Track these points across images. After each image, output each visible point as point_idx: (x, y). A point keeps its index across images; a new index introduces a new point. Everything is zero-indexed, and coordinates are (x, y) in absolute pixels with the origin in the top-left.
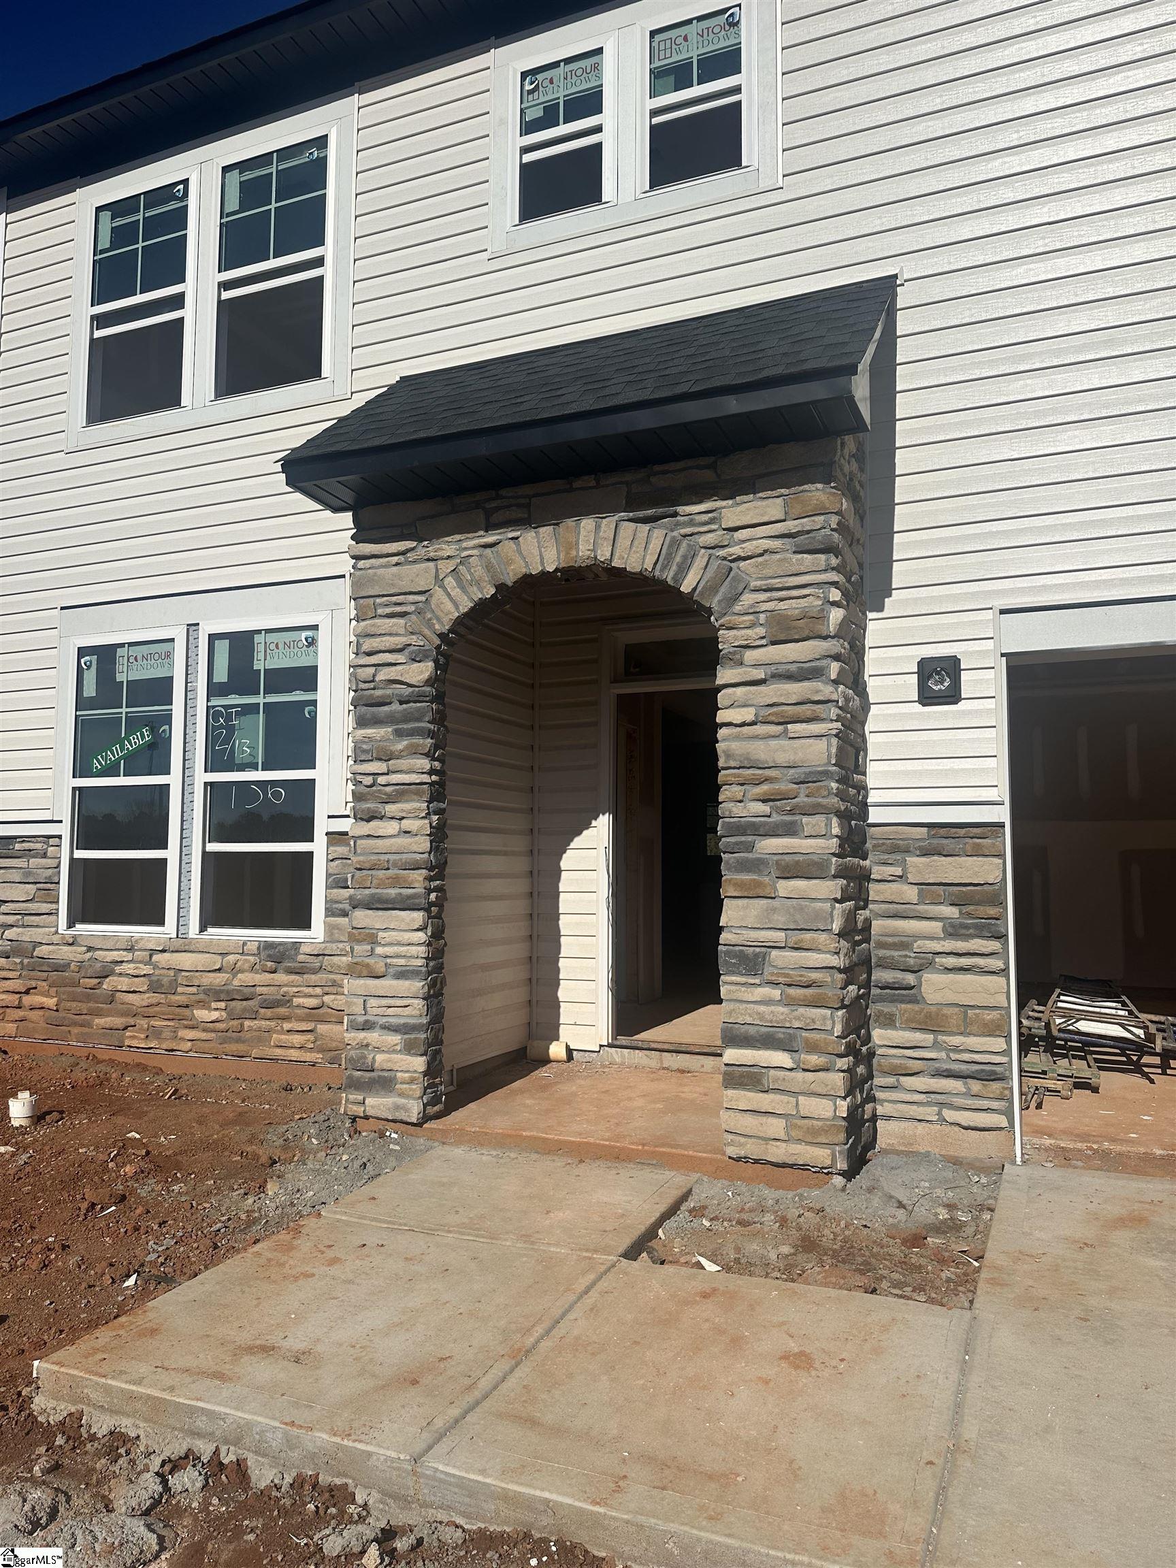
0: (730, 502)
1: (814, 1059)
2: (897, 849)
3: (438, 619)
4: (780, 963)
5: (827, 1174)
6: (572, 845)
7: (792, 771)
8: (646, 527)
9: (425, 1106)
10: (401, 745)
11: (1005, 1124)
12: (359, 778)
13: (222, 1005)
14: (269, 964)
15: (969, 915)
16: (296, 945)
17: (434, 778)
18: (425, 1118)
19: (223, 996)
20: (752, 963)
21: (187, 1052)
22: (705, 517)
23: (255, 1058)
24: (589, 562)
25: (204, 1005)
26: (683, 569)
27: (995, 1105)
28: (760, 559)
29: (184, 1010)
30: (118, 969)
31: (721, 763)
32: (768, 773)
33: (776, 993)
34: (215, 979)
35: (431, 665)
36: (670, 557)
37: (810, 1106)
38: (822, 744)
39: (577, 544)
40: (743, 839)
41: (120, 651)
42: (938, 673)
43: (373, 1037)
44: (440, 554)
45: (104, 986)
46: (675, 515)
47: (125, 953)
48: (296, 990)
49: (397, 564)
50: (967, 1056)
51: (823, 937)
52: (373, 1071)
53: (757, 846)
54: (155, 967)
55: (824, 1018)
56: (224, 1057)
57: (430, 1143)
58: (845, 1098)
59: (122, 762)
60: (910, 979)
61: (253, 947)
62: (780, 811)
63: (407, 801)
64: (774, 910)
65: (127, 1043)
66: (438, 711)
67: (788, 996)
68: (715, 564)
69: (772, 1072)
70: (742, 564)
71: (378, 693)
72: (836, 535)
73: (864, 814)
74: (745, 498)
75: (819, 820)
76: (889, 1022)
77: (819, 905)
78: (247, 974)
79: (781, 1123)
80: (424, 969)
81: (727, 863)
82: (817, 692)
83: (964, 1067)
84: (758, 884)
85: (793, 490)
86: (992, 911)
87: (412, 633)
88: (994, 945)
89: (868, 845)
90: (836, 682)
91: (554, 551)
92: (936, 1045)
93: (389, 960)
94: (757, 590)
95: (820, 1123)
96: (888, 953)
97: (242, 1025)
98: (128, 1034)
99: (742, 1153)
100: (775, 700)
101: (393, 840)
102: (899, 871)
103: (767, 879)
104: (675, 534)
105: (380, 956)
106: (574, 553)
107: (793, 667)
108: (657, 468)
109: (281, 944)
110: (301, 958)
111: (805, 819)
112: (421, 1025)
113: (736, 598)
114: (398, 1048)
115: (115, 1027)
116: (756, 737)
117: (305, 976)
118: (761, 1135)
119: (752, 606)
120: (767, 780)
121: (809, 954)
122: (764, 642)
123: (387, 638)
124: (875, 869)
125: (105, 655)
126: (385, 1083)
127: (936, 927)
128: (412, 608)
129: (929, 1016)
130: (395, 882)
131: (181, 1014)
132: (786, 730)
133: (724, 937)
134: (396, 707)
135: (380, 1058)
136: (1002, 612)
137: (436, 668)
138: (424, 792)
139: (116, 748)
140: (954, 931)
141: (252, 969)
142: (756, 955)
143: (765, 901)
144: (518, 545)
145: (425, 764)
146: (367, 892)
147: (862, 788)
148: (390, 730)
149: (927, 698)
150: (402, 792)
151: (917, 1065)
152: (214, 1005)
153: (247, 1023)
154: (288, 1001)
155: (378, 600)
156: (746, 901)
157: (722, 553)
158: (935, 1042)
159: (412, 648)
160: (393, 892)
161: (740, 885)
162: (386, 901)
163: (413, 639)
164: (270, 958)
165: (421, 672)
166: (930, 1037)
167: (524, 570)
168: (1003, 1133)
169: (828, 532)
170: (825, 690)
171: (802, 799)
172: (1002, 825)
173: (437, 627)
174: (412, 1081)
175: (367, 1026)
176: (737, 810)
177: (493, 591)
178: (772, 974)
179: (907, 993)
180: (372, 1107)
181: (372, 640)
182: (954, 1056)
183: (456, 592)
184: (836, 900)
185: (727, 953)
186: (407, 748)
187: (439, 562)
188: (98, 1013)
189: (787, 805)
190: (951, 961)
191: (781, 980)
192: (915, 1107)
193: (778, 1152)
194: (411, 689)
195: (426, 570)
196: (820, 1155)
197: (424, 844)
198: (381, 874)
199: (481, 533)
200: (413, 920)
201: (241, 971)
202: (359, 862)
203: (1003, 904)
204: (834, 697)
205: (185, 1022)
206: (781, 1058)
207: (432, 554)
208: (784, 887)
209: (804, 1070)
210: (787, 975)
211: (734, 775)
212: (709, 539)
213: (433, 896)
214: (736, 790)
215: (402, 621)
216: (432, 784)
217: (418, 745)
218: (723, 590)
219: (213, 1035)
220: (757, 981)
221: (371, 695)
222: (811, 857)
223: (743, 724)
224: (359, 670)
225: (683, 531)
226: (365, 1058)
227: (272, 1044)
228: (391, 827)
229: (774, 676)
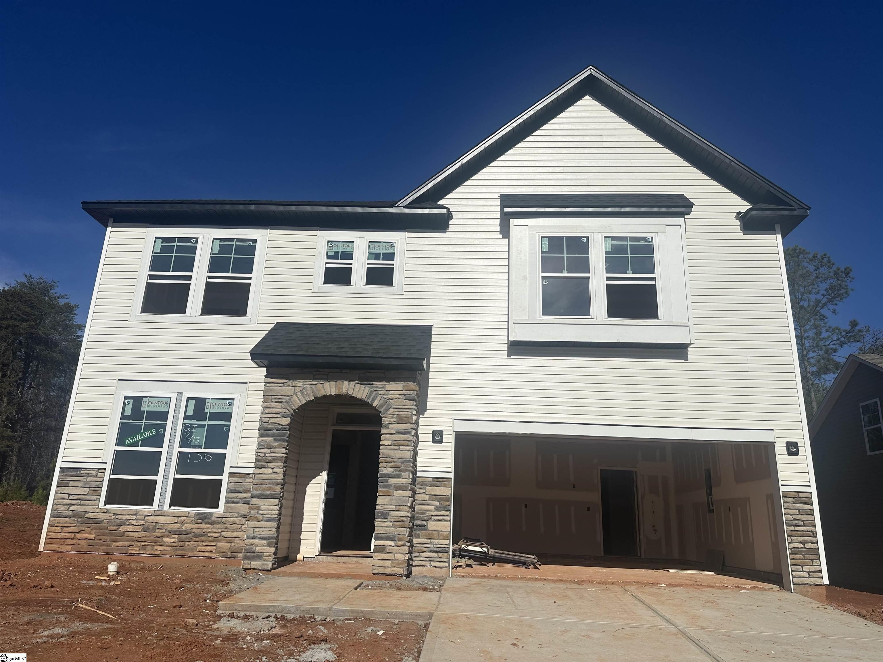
0: (388, 383)
1: (400, 543)
2: (424, 484)
3: (294, 405)
4: (393, 515)
5: (401, 576)
6: (312, 482)
7: (400, 460)
8: (364, 386)
9: (273, 564)
10: (276, 444)
11: (447, 566)
12: (259, 454)
13: (177, 536)
14: (199, 521)
15: (442, 504)
16: (211, 514)
17: (286, 455)
18: (273, 568)
19: (177, 533)
20: (385, 515)
21: (158, 555)
22: (381, 386)
23: (189, 556)
24: (345, 394)
25: (167, 536)
26: (373, 400)
27: (445, 560)
28: (395, 400)
29: (158, 538)
30: (128, 523)
31: (380, 456)
32: (394, 460)
33: (391, 524)
34: (174, 526)
35: (290, 419)
36: (370, 396)
37: (398, 556)
38: (409, 453)
39: (342, 387)
40: (385, 478)
41: (144, 399)
42: (437, 434)
43: (256, 541)
44: (296, 385)
45: (120, 530)
46: (372, 384)
47: (132, 516)
48: (209, 530)
49: (281, 386)
50: (439, 546)
51: (405, 507)
52: (254, 553)
53: (389, 481)
54: (146, 522)
55: (404, 530)
56: (175, 556)
57: (273, 576)
58: (408, 554)
59: (140, 441)
60: (425, 523)
61: (193, 515)
62: (396, 471)
63: (276, 462)
64: (392, 499)
65: (130, 552)
66: (289, 434)
67: (395, 524)
68: (383, 399)
69: (388, 547)
70: (390, 400)
71: (269, 426)
72: (416, 397)
73: (416, 474)
74: (392, 383)
75: (407, 474)
76: (418, 536)
77: (405, 498)
78: (188, 524)
79: (390, 562)
80: (277, 518)
81: (380, 485)
82: (409, 438)
83: (438, 549)
84: (388, 492)
85: (405, 383)
86: (448, 503)
87: (284, 408)
88: (448, 513)
89: (416, 483)
90: (413, 436)
91: (335, 389)
92: (430, 543)
93: (264, 515)
94: (394, 408)
95: (400, 561)
96: (419, 515)
97: (185, 544)
98: (130, 548)
99: (378, 572)
100: (397, 439)
101: (269, 475)
102: (424, 491)
103: (391, 490)
104: (372, 389)
105: (260, 514)
106: (341, 390)
107: (403, 431)
108: (369, 371)
109: (205, 513)
110: (213, 518)
111: (403, 473)
112: (274, 537)
113: (388, 410)
114: (265, 545)
115: (125, 546)
116: (391, 449)
117: (214, 525)
118: (384, 566)
119: (392, 412)
120: (393, 462)
121: (401, 512)
122: (395, 423)
123: (275, 409)
124: (417, 490)
125: (138, 401)
126: (259, 557)
127: (433, 508)
128: (285, 401)
129: (429, 534)
130: (269, 489)
131: (157, 540)
132: (400, 448)
133: (377, 507)
134: (275, 431)
135: (257, 548)
136: (454, 420)
137: (291, 420)
138: (282, 460)
139: (138, 436)
140: (437, 509)
141: (191, 523)
142: (386, 513)
143: (390, 497)
144: (323, 386)
145: (284, 451)
146: (258, 492)
147: (416, 466)
148: (272, 439)
149: (434, 441)
150: (275, 459)
151: (425, 549)
152: (173, 536)
153: (187, 543)
154: (206, 535)
155: (273, 397)
156: (385, 497)
157: (385, 397)
158: (430, 542)
159: (283, 413)
160: (268, 492)
161: (384, 492)
162: (266, 496)
163: (285, 410)
164: (200, 518)
165: (286, 421)
166: (428, 541)
167: (324, 394)
168: (447, 569)
169: (413, 395)
170: (411, 438)
171: (402, 468)
172: (451, 479)
173: (293, 407)
174: (269, 556)
175: (254, 538)
176: (384, 470)
177: (313, 398)
178: (390, 518)
179: (423, 527)
180: (254, 565)
181: (269, 409)
182: (435, 546)
183: (301, 397)
184: (410, 497)
185: (378, 512)
186: (278, 445)
187: (296, 388)
188: (116, 541)
189: (398, 469)
190: (436, 518)
191: (393, 520)
192: (423, 562)
193: (388, 571)
194: (282, 426)
195: (291, 389)
196: (400, 571)
197: (281, 477)
198: (264, 486)
199: (311, 381)
200: (275, 502)
201: (186, 523)
202: (255, 482)
203: (450, 501)
204: (413, 440)
205: (159, 543)
206: (391, 543)
207: (294, 385)
208: (396, 493)
209: (397, 546)
210: (394, 519)
211: (384, 460)
212: (382, 392)
213: (282, 494)
214: (384, 464)
215: (280, 404)
216: (285, 457)
217: (282, 444)
218: (384, 407)
219: (171, 548)
220: (386, 521)
221: (267, 427)
222: (404, 484)
223: (388, 445)
224: (263, 419)
225: (375, 389)
226: (252, 548)
227: (197, 550)
228: (270, 471)
229: (397, 432)
